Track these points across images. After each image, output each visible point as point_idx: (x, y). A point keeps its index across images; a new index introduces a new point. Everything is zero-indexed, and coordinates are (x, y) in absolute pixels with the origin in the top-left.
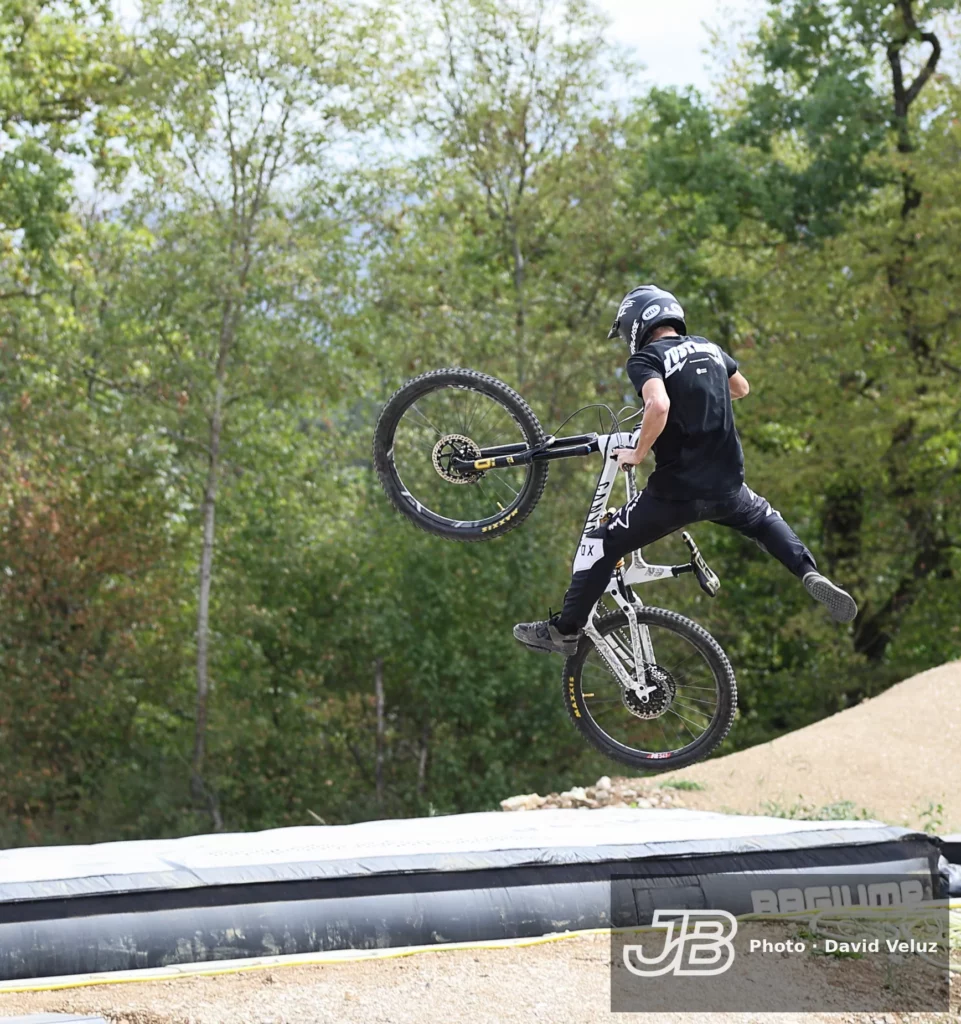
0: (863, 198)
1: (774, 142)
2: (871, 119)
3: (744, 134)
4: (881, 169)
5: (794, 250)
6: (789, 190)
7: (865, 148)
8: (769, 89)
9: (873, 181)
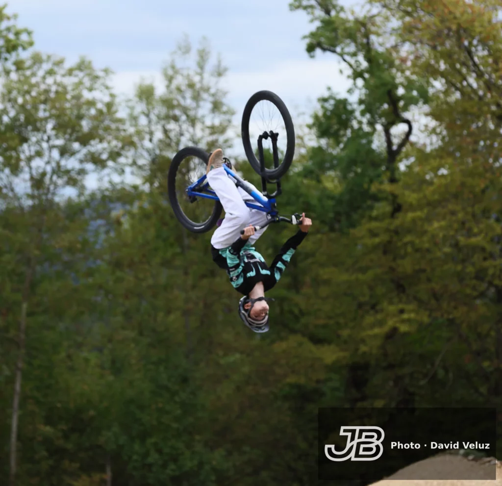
0: (371, 208)
1: (323, 178)
2: (375, 165)
3: (307, 173)
4: (380, 191)
5: (333, 235)
6: (331, 203)
7: (371, 181)
8: (320, 149)
9: (376, 198)
